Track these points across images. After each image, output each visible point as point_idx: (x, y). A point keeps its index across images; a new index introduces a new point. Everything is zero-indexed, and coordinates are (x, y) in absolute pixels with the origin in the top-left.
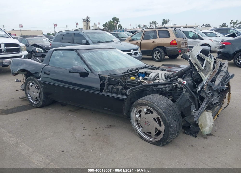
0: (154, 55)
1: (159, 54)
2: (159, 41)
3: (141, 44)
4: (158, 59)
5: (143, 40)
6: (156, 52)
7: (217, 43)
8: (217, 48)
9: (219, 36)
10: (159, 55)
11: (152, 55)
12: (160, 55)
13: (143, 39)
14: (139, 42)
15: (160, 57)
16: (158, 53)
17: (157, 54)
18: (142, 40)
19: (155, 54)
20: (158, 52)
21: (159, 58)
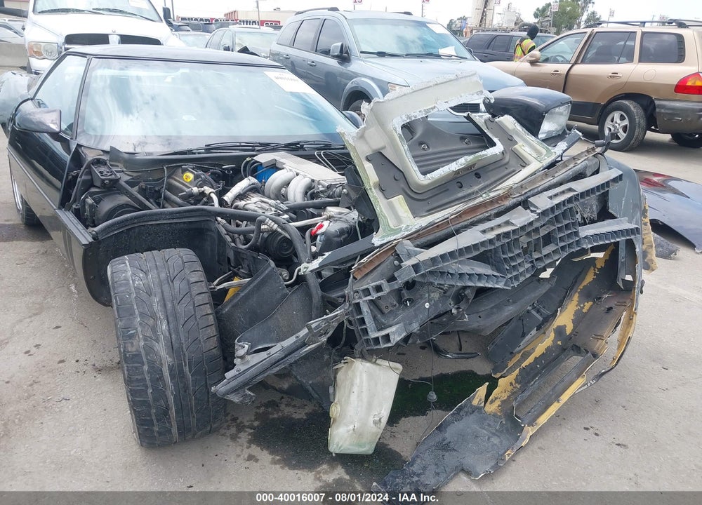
0: (608, 124)
1: (626, 122)
2: (635, 72)
3: (569, 76)
4: (620, 141)
5: (581, 63)
6: (617, 115)
10: (625, 129)
11: (601, 123)
12: (626, 126)
13: (579, 61)
14: (563, 68)
15: (625, 135)
16: (622, 118)
17: (619, 121)
18: (575, 63)
19: (612, 121)
20: (622, 116)
21: (622, 135)
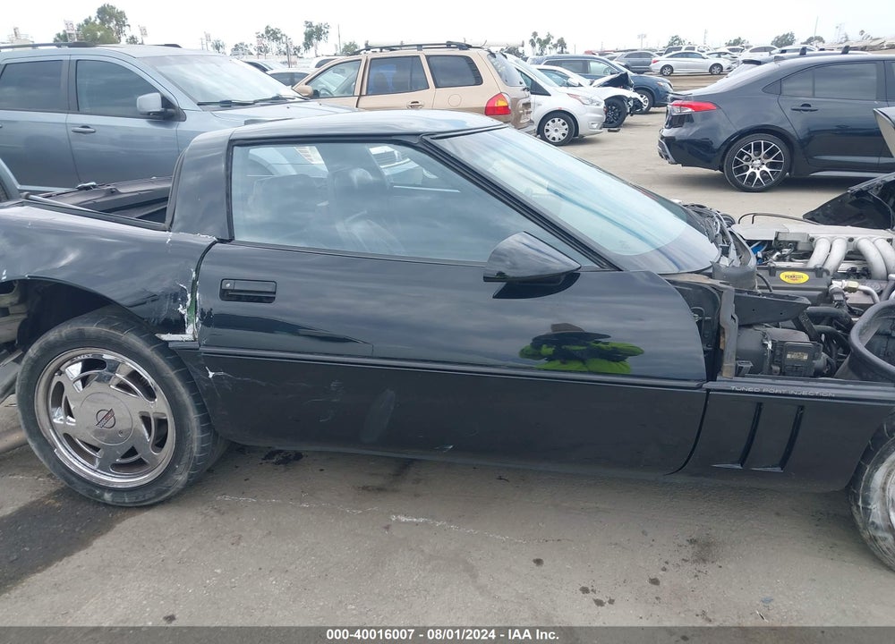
2: (438, 99)
5: (367, 94)
7: (594, 107)
8: (595, 126)
9: (580, 85)
13: (364, 93)
18: (361, 95)
